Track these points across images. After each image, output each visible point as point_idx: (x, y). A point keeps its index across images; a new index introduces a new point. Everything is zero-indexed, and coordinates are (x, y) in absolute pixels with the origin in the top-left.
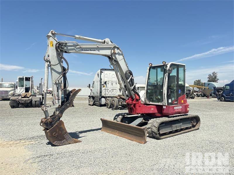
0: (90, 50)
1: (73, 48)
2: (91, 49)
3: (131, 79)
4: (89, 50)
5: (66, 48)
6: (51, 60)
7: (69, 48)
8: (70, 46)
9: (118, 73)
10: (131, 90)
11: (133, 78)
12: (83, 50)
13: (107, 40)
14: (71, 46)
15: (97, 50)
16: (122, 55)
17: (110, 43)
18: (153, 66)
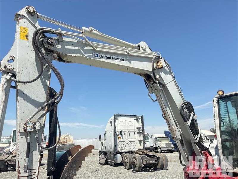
0: (114, 58)
1: (77, 48)
2: (114, 56)
3: (193, 119)
4: (110, 58)
5: (60, 46)
6: (17, 70)
7: (67, 47)
8: (68, 43)
9: (168, 109)
10: (196, 143)
11: (195, 118)
12: (98, 56)
13: (143, 44)
14: (72, 44)
15: (126, 60)
16: (170, 73)
17: (148, 50)
18: (225, 95)
